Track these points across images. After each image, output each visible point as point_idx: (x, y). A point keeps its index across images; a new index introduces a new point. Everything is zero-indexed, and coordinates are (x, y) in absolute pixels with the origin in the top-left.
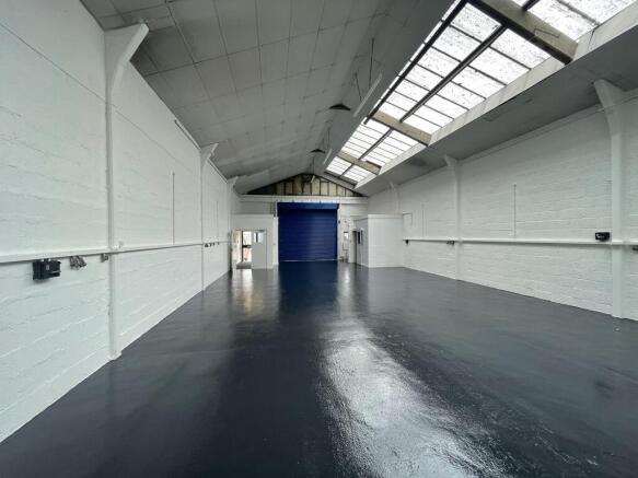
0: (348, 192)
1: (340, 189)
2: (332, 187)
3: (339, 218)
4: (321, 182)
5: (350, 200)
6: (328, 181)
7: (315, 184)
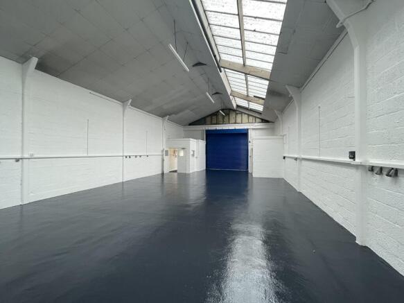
0: (258, 120)
1: (251, 118)
2: (245, 117)
3: (249, 140)
4: (237, 114)
5: (258, 125)
6: (242, 113)
7: (232, 116)
